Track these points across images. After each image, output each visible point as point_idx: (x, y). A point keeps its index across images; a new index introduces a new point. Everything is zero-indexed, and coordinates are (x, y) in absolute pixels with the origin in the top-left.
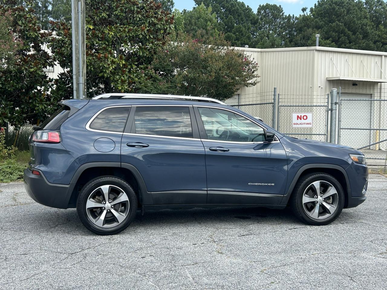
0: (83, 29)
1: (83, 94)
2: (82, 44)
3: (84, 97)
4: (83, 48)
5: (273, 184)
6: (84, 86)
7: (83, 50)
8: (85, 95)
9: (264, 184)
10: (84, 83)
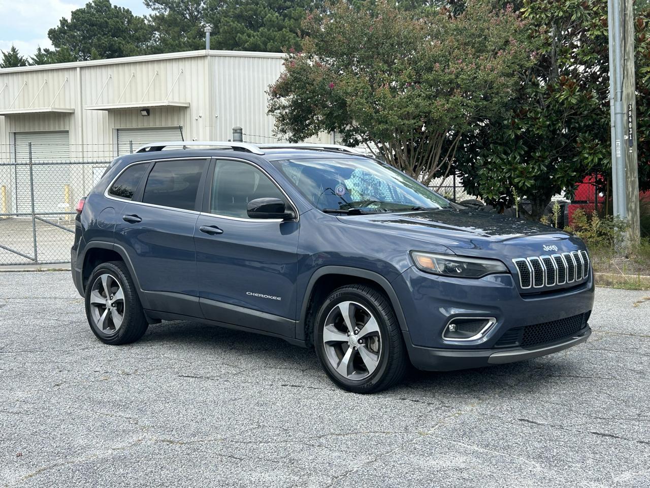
0: (624, 13)
1: (626, 132)
2: (622, 41)
3: (627, 138)
4: (623, 48)
5: (279, 299)
6: (625, 118)
7: (623, 52)
8: (629, 134)
9: (267, 296)
10: (625, 111)
